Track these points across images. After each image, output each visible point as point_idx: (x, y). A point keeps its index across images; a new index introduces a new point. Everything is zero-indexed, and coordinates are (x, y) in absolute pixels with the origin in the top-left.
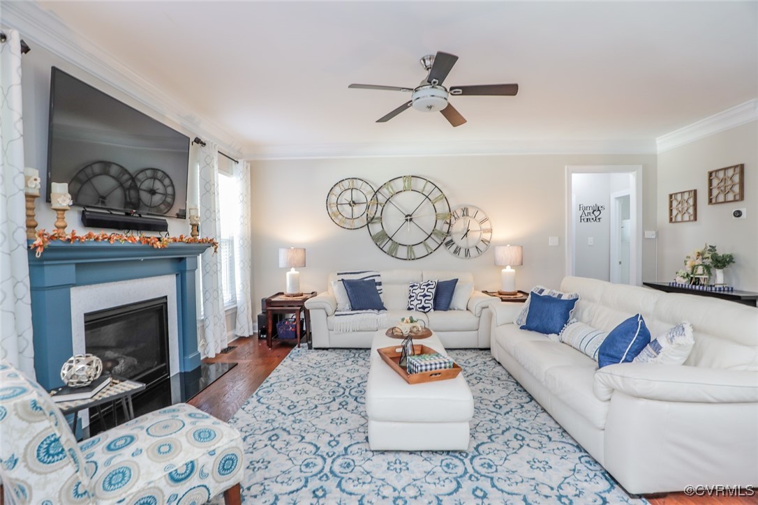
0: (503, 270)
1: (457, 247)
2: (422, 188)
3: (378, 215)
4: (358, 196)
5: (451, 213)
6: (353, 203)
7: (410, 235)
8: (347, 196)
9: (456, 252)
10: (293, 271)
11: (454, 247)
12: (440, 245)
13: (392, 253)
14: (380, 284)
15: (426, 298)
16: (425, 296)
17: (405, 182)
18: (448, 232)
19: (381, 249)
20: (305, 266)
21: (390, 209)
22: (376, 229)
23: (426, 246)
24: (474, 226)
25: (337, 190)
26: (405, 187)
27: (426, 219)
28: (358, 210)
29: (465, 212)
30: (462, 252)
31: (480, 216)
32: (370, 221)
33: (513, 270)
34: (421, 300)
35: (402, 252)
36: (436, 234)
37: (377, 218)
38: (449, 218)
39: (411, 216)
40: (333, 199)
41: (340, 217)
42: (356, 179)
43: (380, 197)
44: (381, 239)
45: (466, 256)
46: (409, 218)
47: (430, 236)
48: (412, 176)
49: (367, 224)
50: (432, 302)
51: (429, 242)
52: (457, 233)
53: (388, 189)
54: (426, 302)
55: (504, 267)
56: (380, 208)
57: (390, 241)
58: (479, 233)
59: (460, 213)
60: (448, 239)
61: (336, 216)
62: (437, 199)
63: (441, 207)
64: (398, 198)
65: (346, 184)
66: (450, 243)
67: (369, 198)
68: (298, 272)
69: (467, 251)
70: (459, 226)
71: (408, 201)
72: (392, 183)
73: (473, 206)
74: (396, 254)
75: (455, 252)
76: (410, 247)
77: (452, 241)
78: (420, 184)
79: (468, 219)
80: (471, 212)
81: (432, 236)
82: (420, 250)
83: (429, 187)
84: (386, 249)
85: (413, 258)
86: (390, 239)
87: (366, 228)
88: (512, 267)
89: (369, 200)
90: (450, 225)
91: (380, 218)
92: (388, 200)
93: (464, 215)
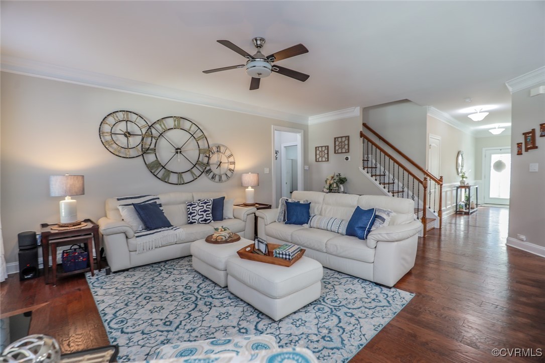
0: (247, 190)
1: (214, 174)
2: (189, 128)
3: (152, 146)
4: (132, 128)
5: (209, 150)
6: (128, 134)
7: (179, 164)
8: (122, 127)
10: (68, 200)
11: (212, 174)
12: (202, 173)
13: (164, 180)
14: (161, 205)
15: (207, 213)
16: (205, 211)
17: (175, 121)
18: (208, 163)
19: (155, 176)
20: (83, 194)
21: (163, 142)
22: (151, 158)
23: (193, 173)
24: (224, 159)
25: (111, 120)
26: (175, 125)
27: (192, 153)
28: (133, 141)
29: (218, 147)
30: (217, 178)
31: (228, 153)
32: (145, 151)
33: (253, 189)
34: (203, 215)
35: (173, 178)
36: (199, 164)
37: (151, 150)
38: (208, 152)
39: (180, 149)
40: (107, 128)
41: (114, 146)
42: (131, 112)
43: (153, 131)
44: (155, 168)
45: (220, 180)
46: (179, 151)
47: (195, 166)
48: (181, 118)
49: (142, 154)
50: (211, 215)
51: (195, 170)
52: (213, 164)
53: (160, 125)
54: (207, 215)
55: (247, 187)
56: (154, 141)
57: (163, 169)
58: (227, 164)
59: (215, 149)
60: (208, 168)
61: (110, 145)
62: (200, 138)
63: (203, 144)
64: (169, 134)
65: (121, 116)
66: (209, 171)
67: (144, 131)
68: (74, 201)
69: (220, 177)
70: (214, 159)
71: (177, 137)
72: (164, 121)
73: (223, 146)
74: (168, 180)
75: (213, 178)
76: (180, 174)
77: (210, 170)
78: (187, 125)
79: (221, 154)
80: (222, 149)
81: (197, 166)
82: (187, 177)
83: (194, 128)
84: (160, 176)
85: (182, 183)
86: (163, 167)
87: (141, 157)
88: (252, 187)
89: (144, 133)
90: (209, 158)
91: (154, 150)
92: (161, 134)
93: (218, 151)
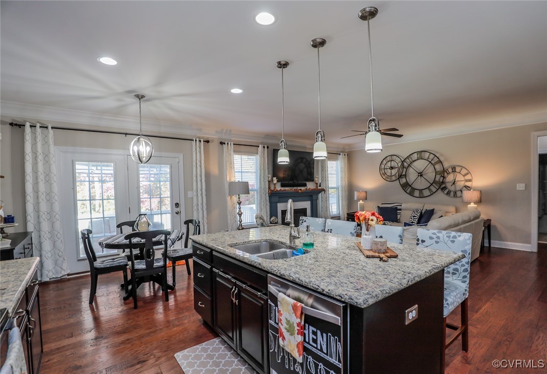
0: (469, 206)
1: (449, 191)
2: (427, 157)
3: (404, 173)
4: (393, 164)
5: (444, 171)
6: (392, 168)
7: (421, 184)
8: (389, 165)
9: (448, 193)
10: (361, 202)
11: (447, 190)
12: (438, 190)
13: (411, 194)
14: (400, 210)
16: (414, 216)
17: (418, 155)
18: (443, 182)
19: (406, 192)
20: (366, 199)
21: (411, 170)
22: (403, 181)
23: (430, 190)
24: (459, 178)
25: (384, 162)
26: (418, 157)
27: (430, 175)
28: (394, 172)
29: (454, 169)
30: (452, 194)
31: (464, 171)
32: (400, 176)
33: (476, 205)
35: (417, 193)
36: (435, 183)
37: (404, 175)
38: (443, 173)
40: (383, 166)
41: (386, 175)
42: (393, 155)
43: (405, 164)
44: (405, 186)
45: (454, 196)
46: (420, 174)
47: (432, 184)
48: (422, 151)
49: (399, 178)
50: (417, 220)
51: (432, 188)
52: (448, 182)
53: (409, 159)
55: (469, 203)
56: (405, 170)
57: (410, 188)
58: (463, 182)
59: (450, 170)
60: (443, 186)
61: (384, 175)
62: (436, 163)
63: (438, 167)
64: (415, 164)
65: (388, 158)
66: (445, 188)
67: (400, 165)
68: (363, 202)
69: (455, 193)
70: (450, 178)
71: (420, 165)
72: (411, 156)
73: (459, 166)
74: (413, 194)
76: (421, 191)
77: (445, 187)
78: (426, 155)
79: (456, 173)
80: (458, 169)
82: (426, 193)
83: (432, 156)
84: (408, 191)
85: (422, 196)
86: (410, 186)
87: (398, 181)
88: (475, 203)
89: (399, 166)
90: (444, 177)
91: (405, 175)
92: (409, 165)
93: (453, 171)
